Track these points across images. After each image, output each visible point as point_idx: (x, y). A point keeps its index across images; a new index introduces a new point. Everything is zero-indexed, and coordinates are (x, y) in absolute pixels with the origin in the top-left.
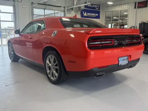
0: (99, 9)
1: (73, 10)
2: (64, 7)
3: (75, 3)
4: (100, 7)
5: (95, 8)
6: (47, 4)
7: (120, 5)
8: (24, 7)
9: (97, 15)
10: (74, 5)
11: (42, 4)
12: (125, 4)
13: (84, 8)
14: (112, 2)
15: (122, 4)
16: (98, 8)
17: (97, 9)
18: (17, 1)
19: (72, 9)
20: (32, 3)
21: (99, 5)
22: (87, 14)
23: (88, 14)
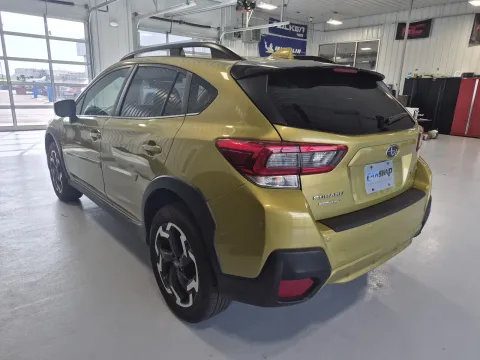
0: (305, 37)
1: (239, 37)
2: (218, 28)
3: (248, 21)
4: (306, 30)
5: (293, 34)
6: (174, 19)
7: (358, 27)
8: (113, 24)
9: (299, 51)
10: (243, 25)
11: (162, 19)
12: (372, 26)
13: (267, 33)
14: (340, 20)
15: (363, 27)
16: (301, 32)
17: (299, 35)
18: (94, 8)
19: (238, 35)
20: (136, 14)
21: (306, 27)
22: (274, 48)
23: (277, 48)
